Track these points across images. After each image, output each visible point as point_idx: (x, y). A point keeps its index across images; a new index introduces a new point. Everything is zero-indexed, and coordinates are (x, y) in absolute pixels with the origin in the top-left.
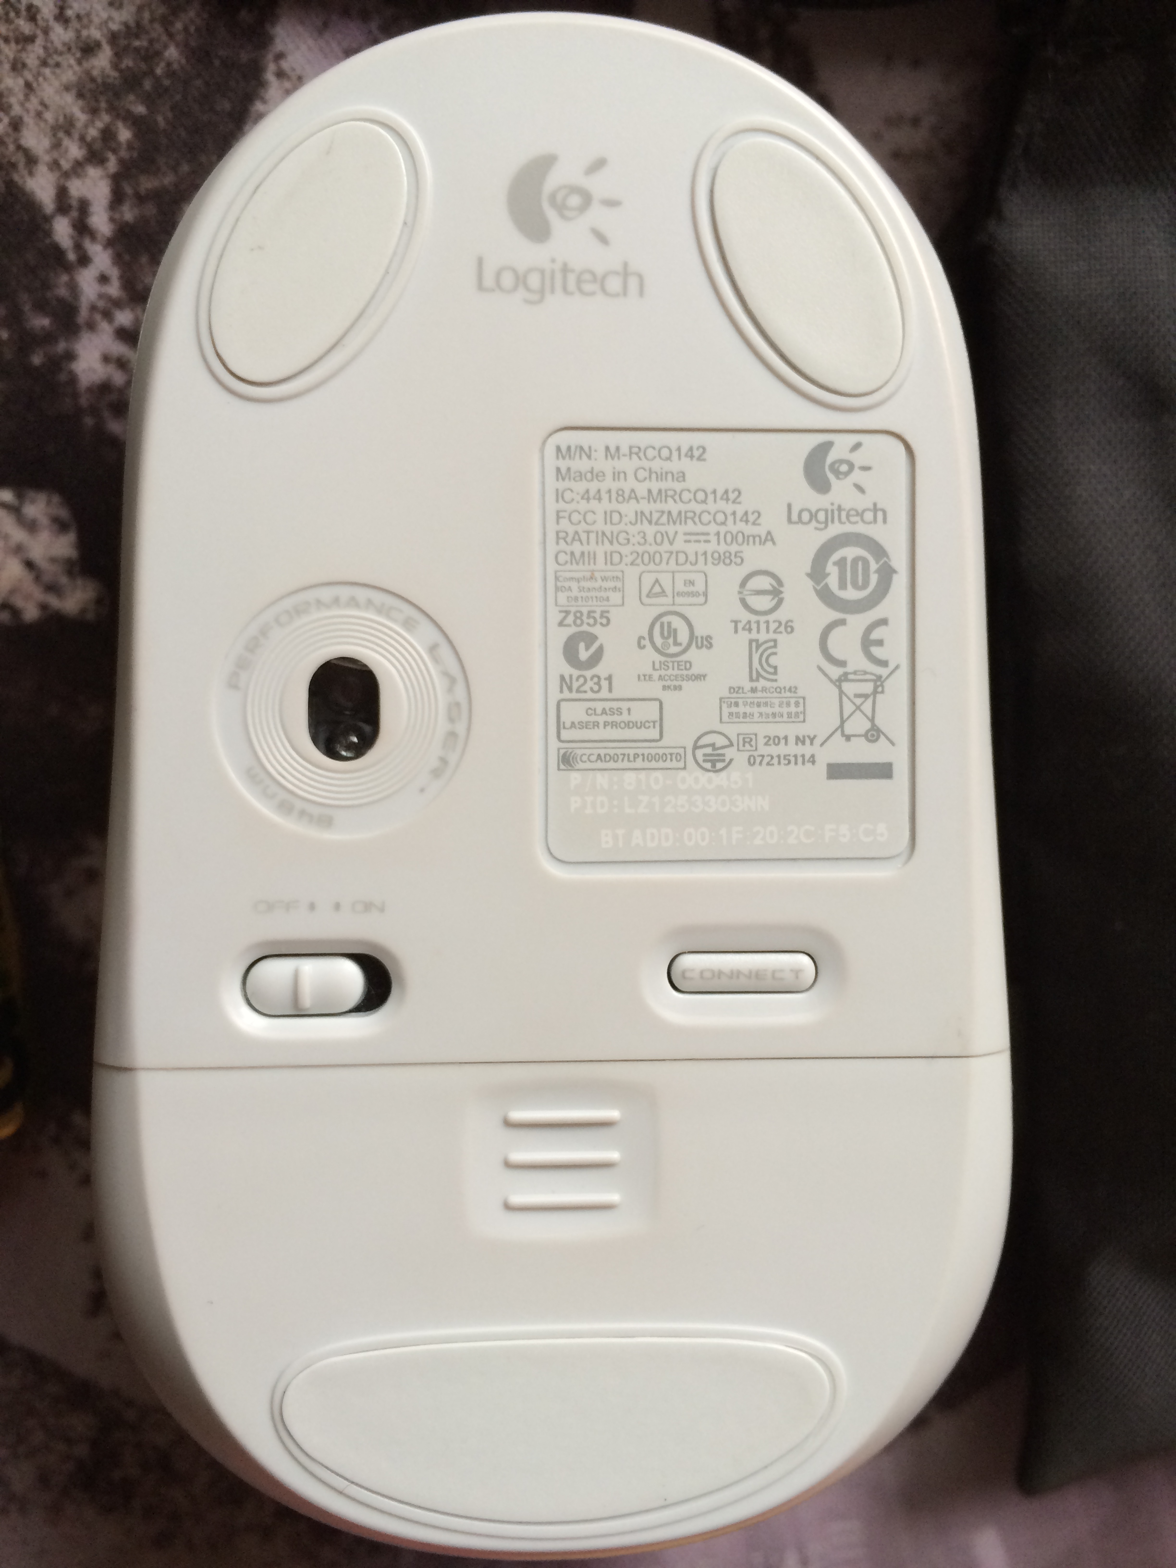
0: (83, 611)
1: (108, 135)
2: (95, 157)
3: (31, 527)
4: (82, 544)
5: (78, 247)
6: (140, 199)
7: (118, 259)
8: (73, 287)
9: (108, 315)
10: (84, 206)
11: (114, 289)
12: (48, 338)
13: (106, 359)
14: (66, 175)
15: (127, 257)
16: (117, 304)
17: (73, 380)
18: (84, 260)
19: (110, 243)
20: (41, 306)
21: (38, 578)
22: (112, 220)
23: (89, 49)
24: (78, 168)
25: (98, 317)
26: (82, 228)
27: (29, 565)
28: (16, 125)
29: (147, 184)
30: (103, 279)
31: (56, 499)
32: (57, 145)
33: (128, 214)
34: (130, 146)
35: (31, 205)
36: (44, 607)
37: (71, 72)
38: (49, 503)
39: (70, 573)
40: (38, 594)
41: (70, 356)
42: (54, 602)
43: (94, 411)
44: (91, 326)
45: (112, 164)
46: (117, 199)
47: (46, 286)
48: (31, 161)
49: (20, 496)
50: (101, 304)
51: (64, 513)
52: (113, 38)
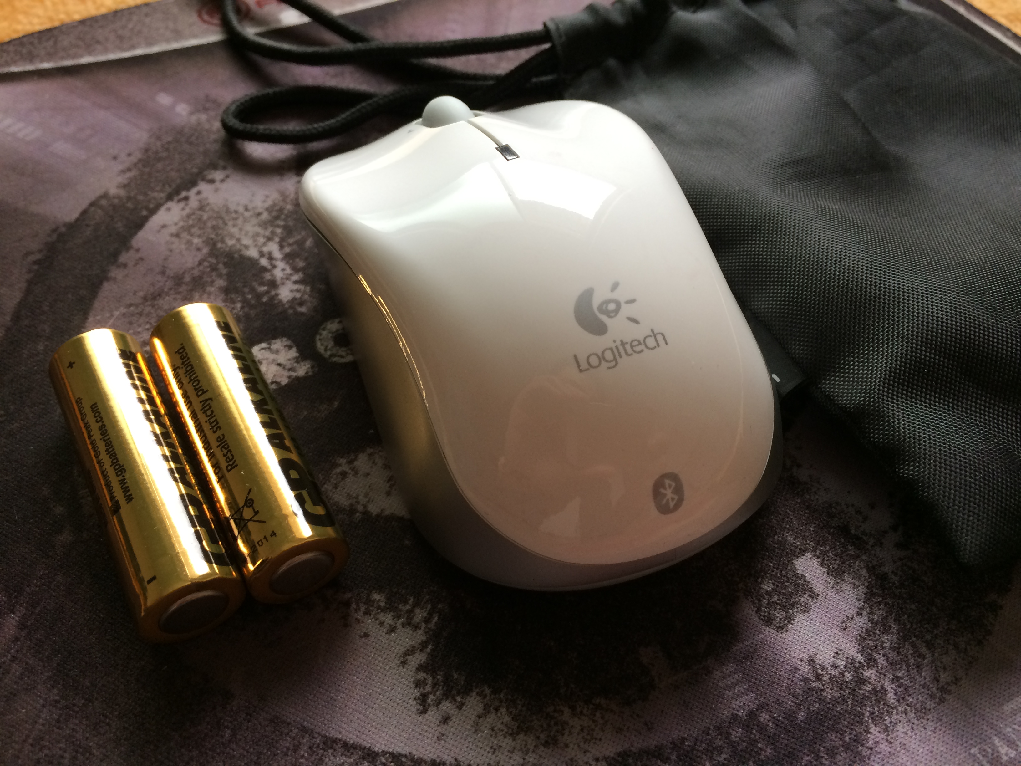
0: (307, 373)
1: (273, 233)
2: (269, 239)
3: (277, 352)
4: (299, 351)
5: (271, 264)
6: (290, 245)
7: (287, 263)
8: (272, 275)
9: (288, 279)
10: (270, 253)
11: (288, 271)
12: (267, 292)
13: (292, 291)
14: (261, 247)
15: (291, 261)
16: (291, 275)
17: (280, 301)
18: (274, 267)
19: (282, 260)
20: (262, 284)
21: (284, 368)
22: (281, 253)
23: (259, 214)
24: (265, 244)
25: (285, 280)
26: (271, 258)
27: (279, 365)
28: (238, 240)
29: (291, 241)
30: (283, 270)
31: (284, 339)
32: (255, 241)
33: (287, 250)
34: (282, 233)
35: (250, 259)
36: (289, 377)
37: (254, 221)
38: (282, 341)
39: (297, 362)
40: (286, 373)
41: (277, 295)
42: (294, 374)
43: (291, 307)
44: (283, 284)
45: (277, 239)
46: (281, 247)
47: (262, 278)
48: (247, 247)
49: (269, 344)
50: (284, 277)
51: (289, 343)
52: (267, 209)
